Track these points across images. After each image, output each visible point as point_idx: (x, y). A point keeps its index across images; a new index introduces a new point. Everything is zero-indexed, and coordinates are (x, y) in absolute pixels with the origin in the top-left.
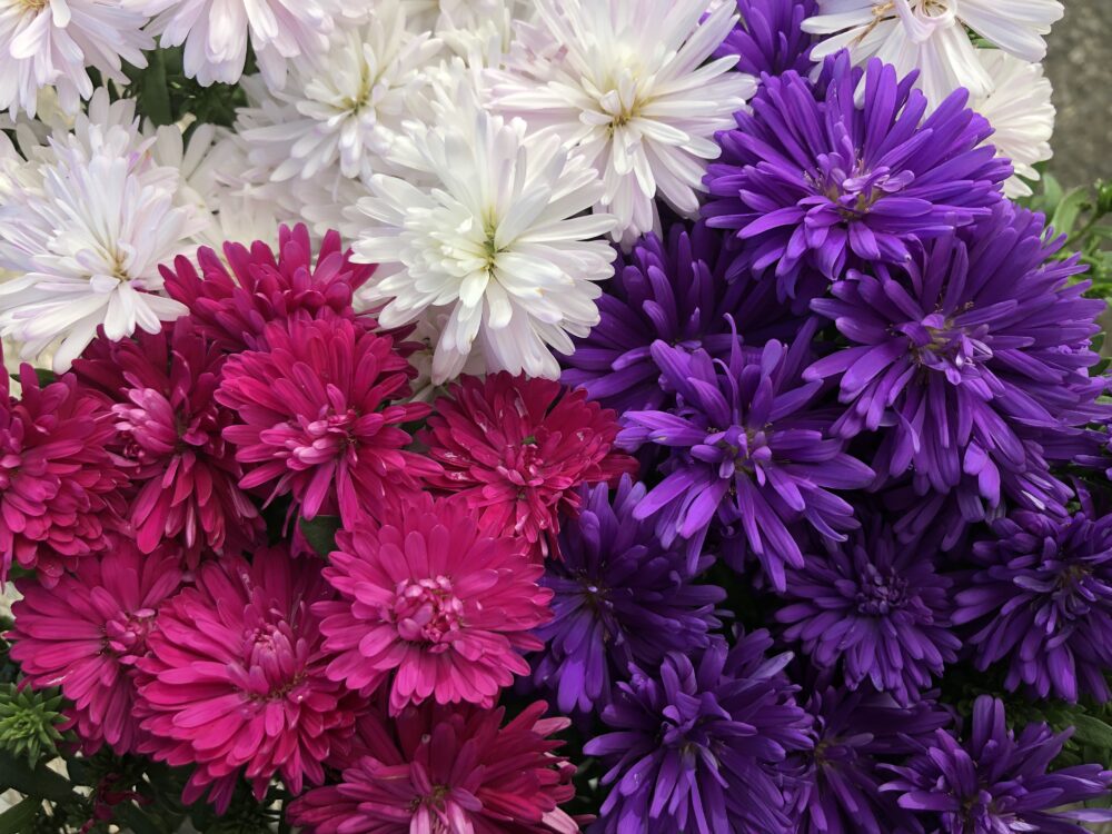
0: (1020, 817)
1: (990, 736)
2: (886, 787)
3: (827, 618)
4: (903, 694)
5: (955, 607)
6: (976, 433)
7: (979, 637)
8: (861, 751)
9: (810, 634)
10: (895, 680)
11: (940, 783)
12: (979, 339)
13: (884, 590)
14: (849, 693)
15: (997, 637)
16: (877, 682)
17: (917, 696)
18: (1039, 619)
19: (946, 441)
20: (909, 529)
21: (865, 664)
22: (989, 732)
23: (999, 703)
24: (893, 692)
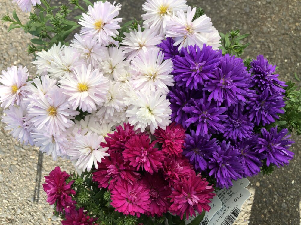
0: (277, 144)
1: (266, 135)
2: (255, 151)
3: (231, 132)
4: (249, 137)
5: (249, 119)
6: (237, 93)
7: (255, 121)
8: (248, 149)
9: (230, 136)
10: (247, 135)
11: (263, 146)
12: (229, 79)
13: (237, 123)
14: (241, 141)
15: (258, 119)
16: (244, 137)
17: (251, 135)
18: (262, 113)
19: (234, 97)
20: (236, 112)
21: (241, 136)
22: (265, 134)
23: (264, 129)
24: (248, 137)
